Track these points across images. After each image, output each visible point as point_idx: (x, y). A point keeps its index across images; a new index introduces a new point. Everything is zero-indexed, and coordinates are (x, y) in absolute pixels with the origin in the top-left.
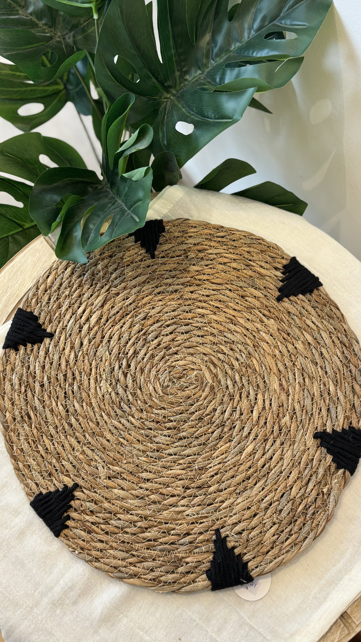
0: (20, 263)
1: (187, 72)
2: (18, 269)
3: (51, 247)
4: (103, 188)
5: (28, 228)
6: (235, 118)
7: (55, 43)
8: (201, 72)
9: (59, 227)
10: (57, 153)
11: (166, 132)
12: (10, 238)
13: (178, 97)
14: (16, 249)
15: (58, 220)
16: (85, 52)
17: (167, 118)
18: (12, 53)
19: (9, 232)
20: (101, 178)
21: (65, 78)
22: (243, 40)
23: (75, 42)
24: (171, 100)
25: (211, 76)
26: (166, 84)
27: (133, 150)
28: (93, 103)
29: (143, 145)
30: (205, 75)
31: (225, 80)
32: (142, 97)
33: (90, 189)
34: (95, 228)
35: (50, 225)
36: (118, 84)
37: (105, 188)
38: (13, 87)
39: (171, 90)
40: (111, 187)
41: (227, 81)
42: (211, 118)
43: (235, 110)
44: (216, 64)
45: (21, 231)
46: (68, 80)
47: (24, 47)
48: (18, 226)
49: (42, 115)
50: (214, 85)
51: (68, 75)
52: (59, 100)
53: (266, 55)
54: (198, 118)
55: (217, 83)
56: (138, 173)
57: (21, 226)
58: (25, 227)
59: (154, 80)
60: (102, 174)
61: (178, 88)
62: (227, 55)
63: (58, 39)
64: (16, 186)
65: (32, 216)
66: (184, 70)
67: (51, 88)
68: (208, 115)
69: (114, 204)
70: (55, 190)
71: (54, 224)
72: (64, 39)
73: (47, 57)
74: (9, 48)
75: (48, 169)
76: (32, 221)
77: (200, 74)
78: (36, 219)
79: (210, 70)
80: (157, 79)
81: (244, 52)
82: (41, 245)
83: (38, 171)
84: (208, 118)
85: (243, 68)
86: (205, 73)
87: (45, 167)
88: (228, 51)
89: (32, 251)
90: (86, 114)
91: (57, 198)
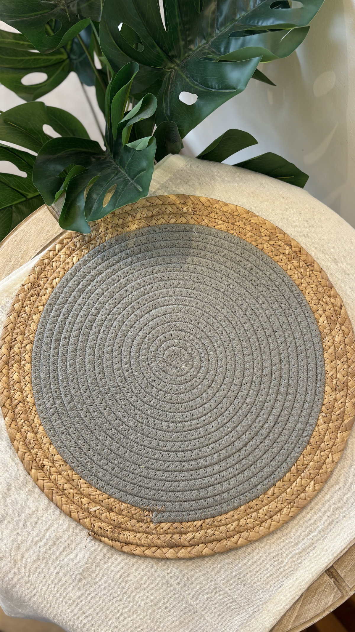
0: (23, 232)
1: (191, 42)
2: (22, 238)
3: (55, 216)
4: (106, 158)
5: (32, 198)
6: (238, 88)
7: (59, 11)
8: (205, 42)
9: (62, 197)
10: (60, 124)
11: (170, 103)
12: (13, 208)
13: (182, 67)
14: (19, 219)
15: (62, 189)
16: (89, 21)
17: (171, 88)
18: (17, 20)
19: (13, 202)
20: (104, 149)
21: (69, 47)
22: (249, 9)
23: (79, 10)
24: (175, 70)
25: (216, 45)
26: (170, 54)
27: (137, 120)
28: (96, 73)
29: (147, 114)
30: (209, 45)
31: (229, 49)
32: (146, 67)
33: (93, 160)
34: (98, 198)
35: (53, 195)
36: (122, 52)
37: (108, 159)
38: (16, 56)
39: (175, 60)
40: (114, 158)
41: (231, 50)
42: (215, 89)
43: (239, 80)
44: (221, 33)
45: (24, 201)
46: (72, 49)
47: (28, 15)
48: (21, 196)
49: (45, 85)
50: (218, 54)
51: (72, 44)
52: (63, 70)
53: (272, 24)
54: (201, 89)
55: (221, 54)
56: (142, 143)
57: (24, 196)
58: (29, 197)
59: (158, 49)
60: (105, 145)
61: (182, 58)
62: (233, 24)
63: (63, 7)
64: (20, 155)
65: (36, 185)
66: (188, 39)
67: (54, 58)
68: (212, 86)
69: (117, 174)
70: (59, 160)
71: (58, 194)
72: (68, 7)
73: (51, 27)
74: (13, 15)
75: (51, 139)
76: (36, 191)
77: (205, 44)
78: (40, 188)
79: (215, 39)
80: (161, 48)
81: (249, 22)
82: (45, 215)
83: (42, 141)
84: (212, 88)
85: (249, 37)
86: (210, 43)
87: (48, 137)
88: (233, 20)
89: (35, 221)
90: (89, 85)
91: (60, 168)
